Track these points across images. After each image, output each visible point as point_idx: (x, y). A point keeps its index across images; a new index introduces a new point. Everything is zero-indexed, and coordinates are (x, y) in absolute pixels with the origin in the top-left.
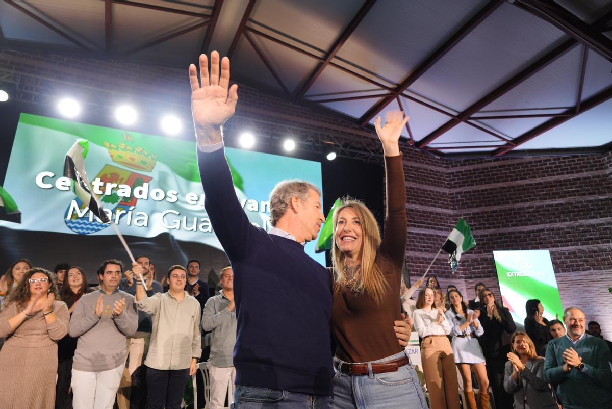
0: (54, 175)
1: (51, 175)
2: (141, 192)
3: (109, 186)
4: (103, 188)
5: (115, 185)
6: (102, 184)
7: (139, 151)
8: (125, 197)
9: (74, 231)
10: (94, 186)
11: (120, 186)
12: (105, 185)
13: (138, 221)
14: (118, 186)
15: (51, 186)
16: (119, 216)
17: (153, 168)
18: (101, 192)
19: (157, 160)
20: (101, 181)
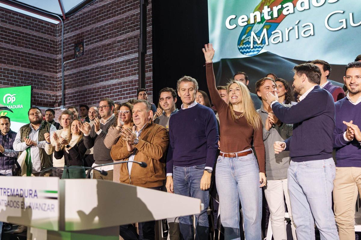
0: (235, 16)
1: (234, 17)
4: (271, 13)
5: (280, 7)
6: (269, 9)
11: (284, 6)
12: (272, 10)
13: (304, 33)
14: (282, 7)
15: (236, 26)
18: (270, 18)
20: (268, 7)
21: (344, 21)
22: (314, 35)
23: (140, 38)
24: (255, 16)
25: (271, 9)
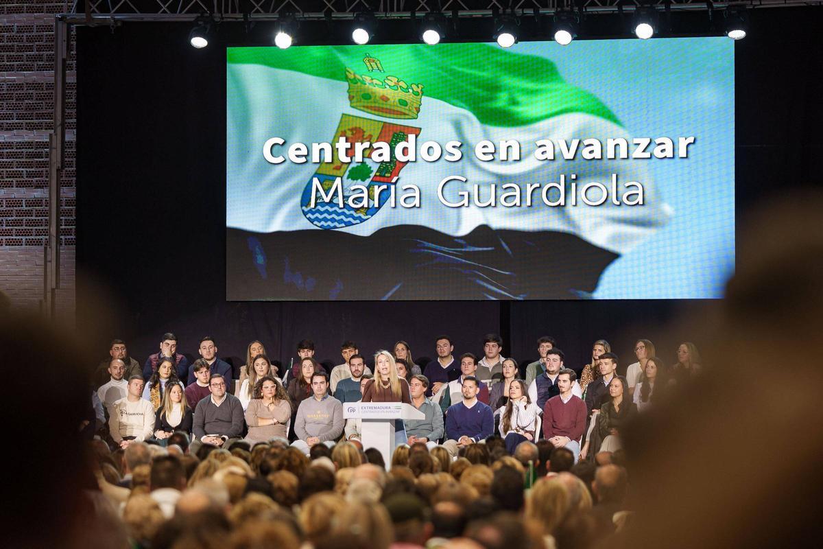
0: (284, 140)
1: (281, 141)
2: (405, 152)
3: (359, 148)
4: (350, 152)
7: (392, 84)
8: (383, 161)
9: (316, 225)
10: (339, 150)
11: (375, 146)
15: (283, 159)
16: (378, 194)
17: (418, 110)
19: (422, 94)
21: (466, 194)
22: (420, 207)
23: (56, 135)
24: (322, 150)
25: (351, 145)
